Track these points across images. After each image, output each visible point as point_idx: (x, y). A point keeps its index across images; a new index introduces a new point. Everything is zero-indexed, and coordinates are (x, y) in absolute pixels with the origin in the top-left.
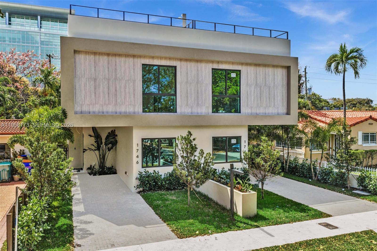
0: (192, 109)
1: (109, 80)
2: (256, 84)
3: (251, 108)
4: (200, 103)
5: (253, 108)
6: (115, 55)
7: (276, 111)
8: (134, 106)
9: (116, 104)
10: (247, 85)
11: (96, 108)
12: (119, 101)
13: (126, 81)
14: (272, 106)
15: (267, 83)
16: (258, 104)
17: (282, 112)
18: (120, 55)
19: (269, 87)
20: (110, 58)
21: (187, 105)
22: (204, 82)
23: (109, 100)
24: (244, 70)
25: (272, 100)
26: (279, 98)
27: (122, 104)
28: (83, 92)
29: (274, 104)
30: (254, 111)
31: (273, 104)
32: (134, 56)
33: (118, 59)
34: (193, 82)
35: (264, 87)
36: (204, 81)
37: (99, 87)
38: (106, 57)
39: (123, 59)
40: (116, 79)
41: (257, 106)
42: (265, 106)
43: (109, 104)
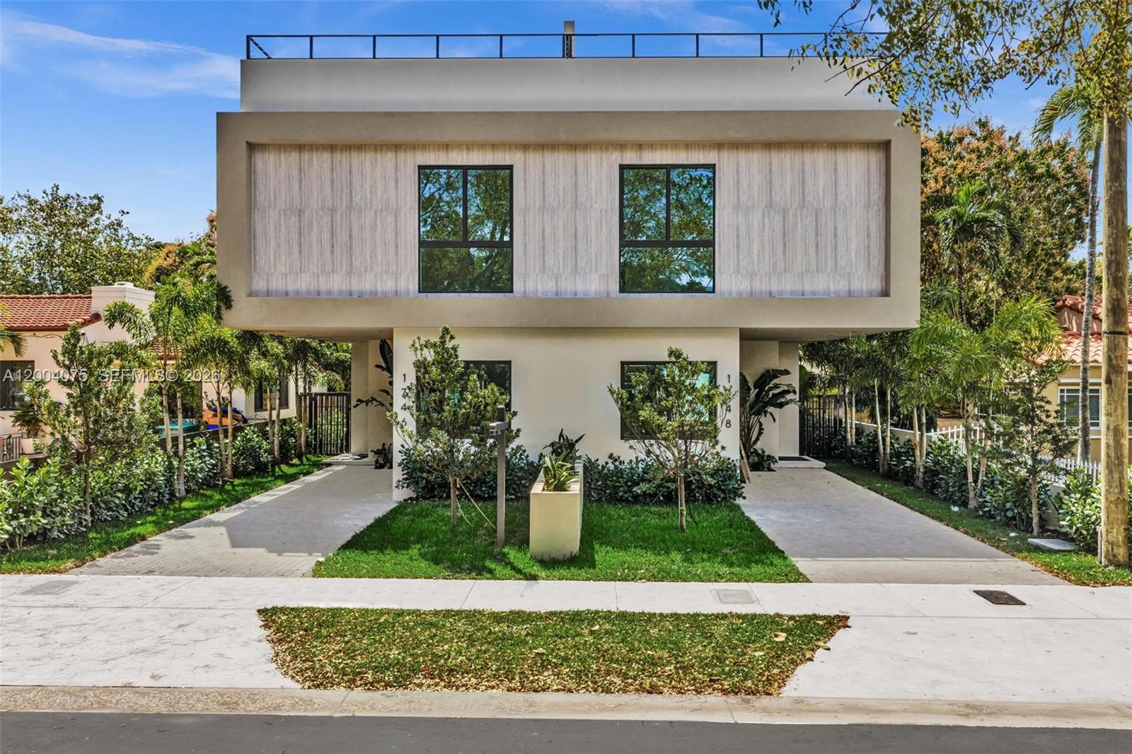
0: (557, 282)
1: (333, 211)
2: (770, 205)
3: (752, 275)
4: (582, 264)
5: (758, 277)
7: (841, 286)
8: (396, 274)
9: (350, 272)
10: (737, 207)
11: (303, 283)
12: (357, 263)
13: (376, 211)
14: (829, 270)
15: (809, 198)
16: (775, 265)
17: (865, 287)
19: (817, 213)
20: (338, 156)
21: (543, 269)
22: (594, 205)
23: (332, 261)
24: (726, 163)
25: (829, 252)
26: (854, 244)
27: (366, 271)
28: (273, 244)
29: (836, 264)
30: (760, 286)
31: (830, 263)
34: (562, 205)
35: (799, 212)
36: (596, 203)
37: (310, 231)
38: (326, 156)
40: (350, 208)
41: (772, 270)
42: (800, 271)
43: (333, 272)
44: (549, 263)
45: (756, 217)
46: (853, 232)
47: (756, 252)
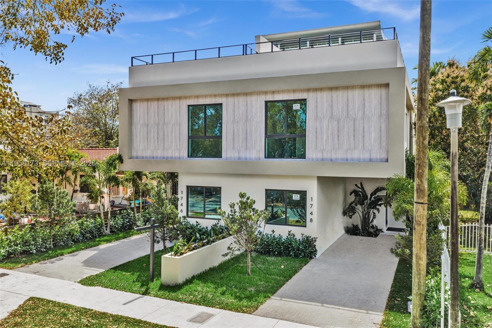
0: (239, 153)
1: (158, 124)
2: (332, 117)
3: (322, 151)
4: (249, 145)
5: (326, 152)
6: (163, 99)
8: (180, 150)
9: (164, 149)
10: (316, 118)
11: (148, 153)
12: (166, 146)
13: (173, 124)
14: (360, 148)
15: (351, 113)
16: (334, 146)
18: (167, 99)
19: (355, 120)
20: (160, 102)
21: (234, 148)
22: (254, 120)
23: (158, 144)
24: (311, 98)
25: (360, 139)
27: (169, 149)
28: (139, 138)
29: (364, 145)
30: (327, 155)
31: (361, 145)
32: (180, 98)
33: (166, 103)
34: (241, 120)
35: (345, 120)
36: (255, 118)
37: (151, 133)
38: (156, 102)
39: (170, 102)
40: (164, 123)
41: (332, 148)
42: (346, 149)
43: (158, 149)
44: (236, 146)
45: (325, 123)
46: (372, 129)
47: (325, 140)
